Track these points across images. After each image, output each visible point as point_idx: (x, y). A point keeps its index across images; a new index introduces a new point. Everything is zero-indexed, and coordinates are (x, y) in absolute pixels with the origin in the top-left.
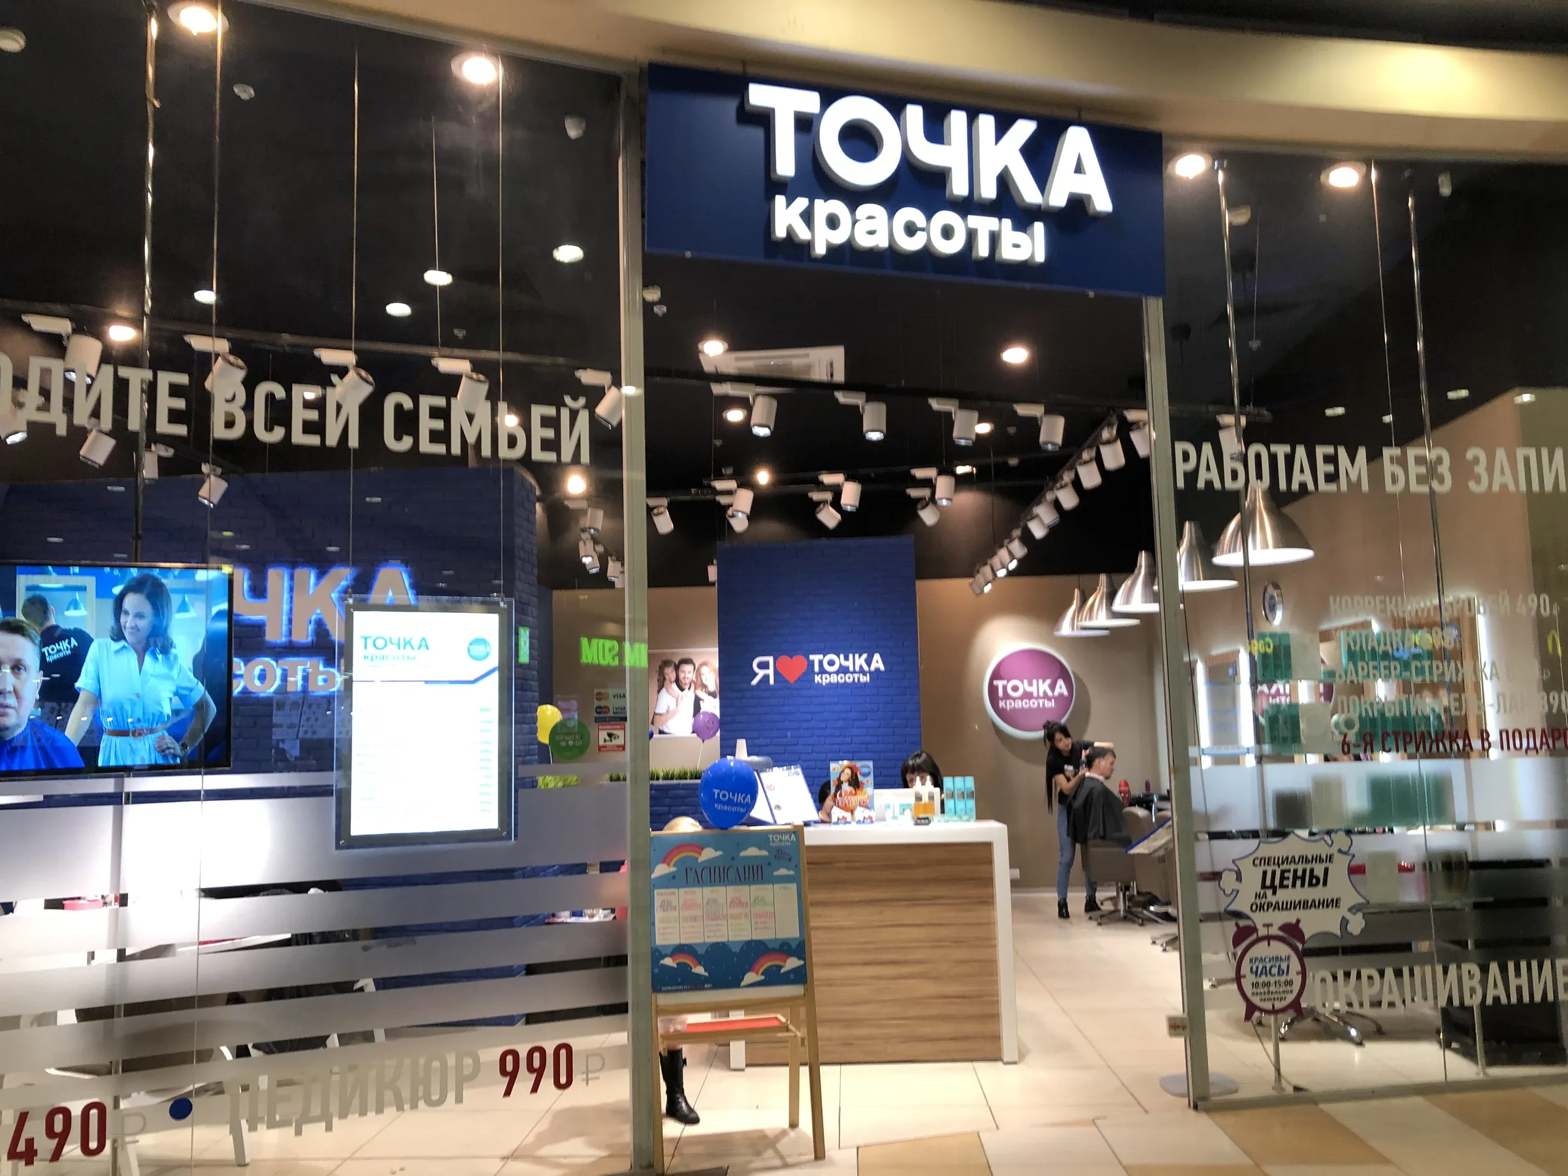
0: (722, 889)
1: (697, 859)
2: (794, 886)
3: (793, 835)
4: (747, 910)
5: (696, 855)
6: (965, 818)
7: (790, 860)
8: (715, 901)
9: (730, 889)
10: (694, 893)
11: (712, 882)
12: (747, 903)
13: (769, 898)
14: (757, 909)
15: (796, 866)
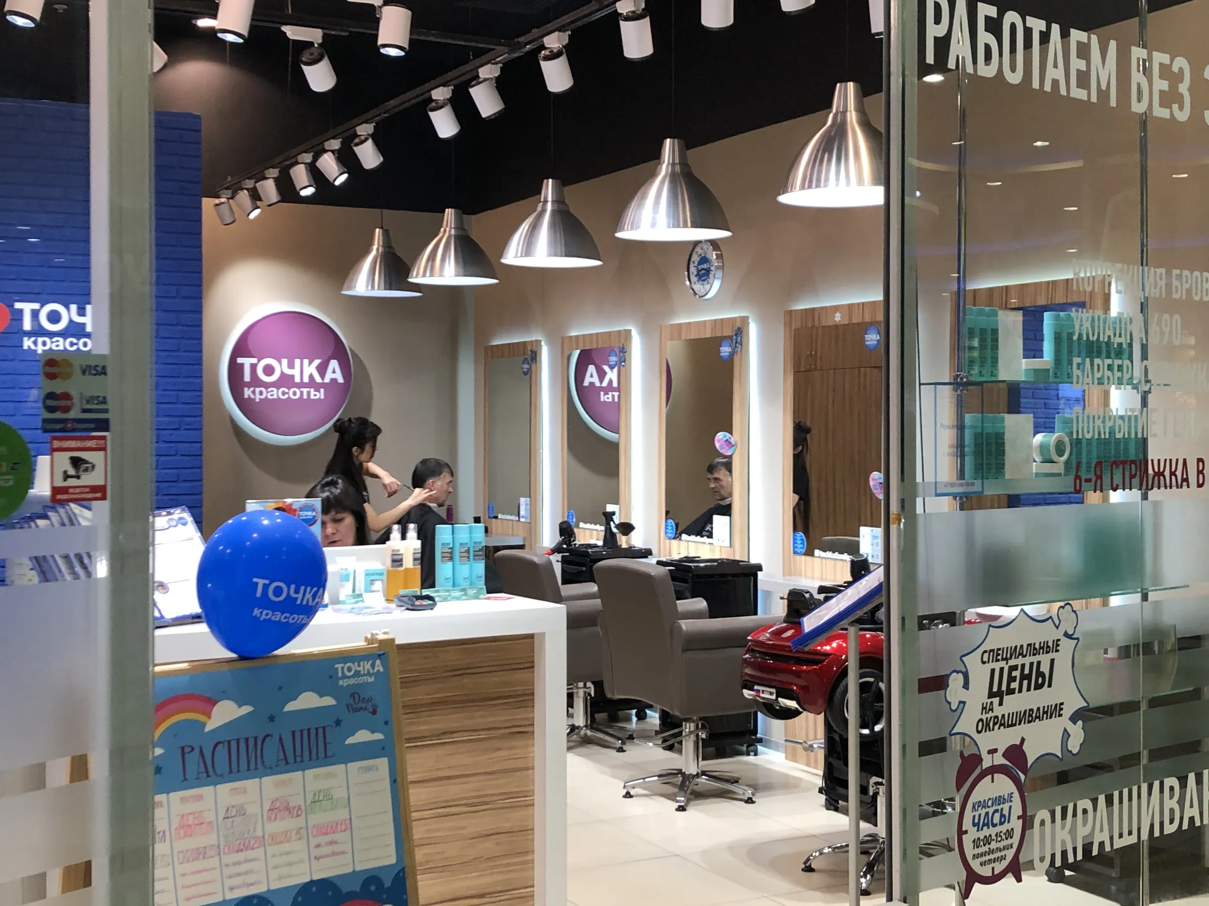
0: (251, 784)
1: (204, 725)
2: (383, 763)
3: (378, 662)
4: (300, 822)
5: (202, 718)
6: (471, 592)
7: (374, 712)
8: (241, 811)
9: (268, 781)
10: (199, 798)
11: (234, 773)
12: (299, 808)
13: (340, 793)
14: (319, 818)
15: (386, 723)
